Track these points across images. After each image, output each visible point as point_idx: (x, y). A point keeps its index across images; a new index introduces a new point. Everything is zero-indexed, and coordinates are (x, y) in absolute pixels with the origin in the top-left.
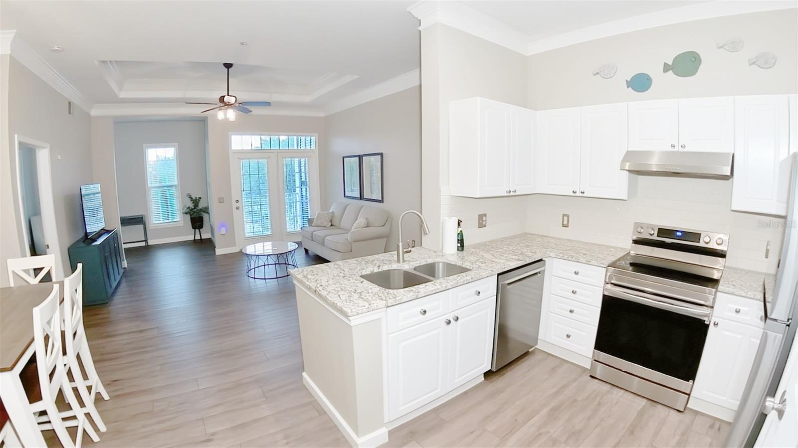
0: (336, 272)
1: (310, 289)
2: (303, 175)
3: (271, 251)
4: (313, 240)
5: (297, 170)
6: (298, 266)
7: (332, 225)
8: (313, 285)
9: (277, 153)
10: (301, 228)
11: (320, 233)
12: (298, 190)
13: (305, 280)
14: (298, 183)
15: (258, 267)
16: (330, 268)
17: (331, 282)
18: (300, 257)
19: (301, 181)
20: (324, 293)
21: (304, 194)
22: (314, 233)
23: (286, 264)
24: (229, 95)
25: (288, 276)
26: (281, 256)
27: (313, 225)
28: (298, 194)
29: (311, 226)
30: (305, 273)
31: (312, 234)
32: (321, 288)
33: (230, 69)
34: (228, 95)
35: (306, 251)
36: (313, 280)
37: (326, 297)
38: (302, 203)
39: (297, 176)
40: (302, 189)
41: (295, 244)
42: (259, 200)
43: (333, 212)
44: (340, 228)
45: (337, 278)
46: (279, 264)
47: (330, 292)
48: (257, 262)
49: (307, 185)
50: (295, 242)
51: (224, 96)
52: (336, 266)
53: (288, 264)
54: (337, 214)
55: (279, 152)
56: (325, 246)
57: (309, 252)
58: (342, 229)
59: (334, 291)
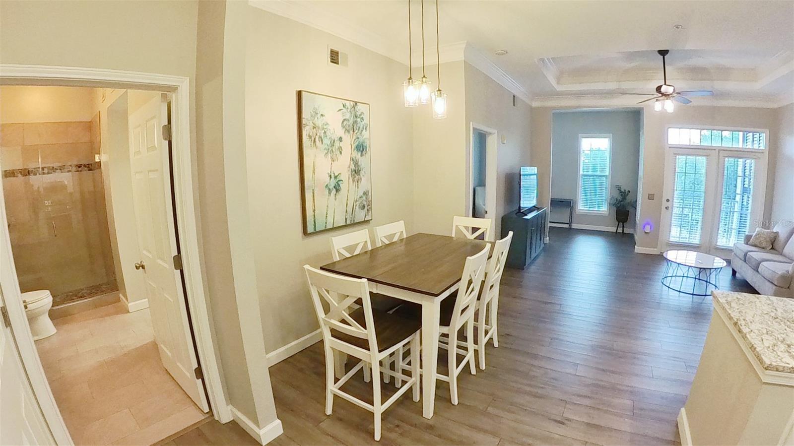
0: (766, 309)
1: (731, 318)
2: (747, 179)
3: (694, 262)
4: (745, 261)
5: (740, 173)
6: (720, 288)
7: (772, 248)
8: (735, 315)
9: (719, 151)
10: (734, 244)
11: (757, 255)
12: (738, 198)
13: (727, 307)
14: (739, 190)
15: (676, 276)
16: (760, 302)
17: (757, 319)
18: (725, 279)
19: (744, 187)
20: (745, 330)
21: (745, 203)
22: (749, 253)
23: (707, 282)
24: (667, 84)
25: (706, 295)
26: (704, 271)
27: (749, 243)
28: (737, 202)
29: (747, 244)
30: (729, 299)
31: (747, 253)
32: (743, 323)
33: (665, 57)
34: (665, 84)
35: (734, 272)
36: (736, 311)
37: (746, 334)
38: (741, 214)
39: (739, 180)
40: (743, 196)
41: (723, 261)
42: (692, 202)
43: (777, 233)
44: (781, 255)
45: (766, 317)
46: (699, 279)
47: (752, 331)
48: (676, 271)
49: (750, 193)
50: (724, 259)
51: (661, 86)
52: (769, 302)
53: (710, 283)
54: (782, 236)
55: (721, 150)
56: (758, 271)
57: (737, 275)
58: (785, 256)
59: (757, 332)
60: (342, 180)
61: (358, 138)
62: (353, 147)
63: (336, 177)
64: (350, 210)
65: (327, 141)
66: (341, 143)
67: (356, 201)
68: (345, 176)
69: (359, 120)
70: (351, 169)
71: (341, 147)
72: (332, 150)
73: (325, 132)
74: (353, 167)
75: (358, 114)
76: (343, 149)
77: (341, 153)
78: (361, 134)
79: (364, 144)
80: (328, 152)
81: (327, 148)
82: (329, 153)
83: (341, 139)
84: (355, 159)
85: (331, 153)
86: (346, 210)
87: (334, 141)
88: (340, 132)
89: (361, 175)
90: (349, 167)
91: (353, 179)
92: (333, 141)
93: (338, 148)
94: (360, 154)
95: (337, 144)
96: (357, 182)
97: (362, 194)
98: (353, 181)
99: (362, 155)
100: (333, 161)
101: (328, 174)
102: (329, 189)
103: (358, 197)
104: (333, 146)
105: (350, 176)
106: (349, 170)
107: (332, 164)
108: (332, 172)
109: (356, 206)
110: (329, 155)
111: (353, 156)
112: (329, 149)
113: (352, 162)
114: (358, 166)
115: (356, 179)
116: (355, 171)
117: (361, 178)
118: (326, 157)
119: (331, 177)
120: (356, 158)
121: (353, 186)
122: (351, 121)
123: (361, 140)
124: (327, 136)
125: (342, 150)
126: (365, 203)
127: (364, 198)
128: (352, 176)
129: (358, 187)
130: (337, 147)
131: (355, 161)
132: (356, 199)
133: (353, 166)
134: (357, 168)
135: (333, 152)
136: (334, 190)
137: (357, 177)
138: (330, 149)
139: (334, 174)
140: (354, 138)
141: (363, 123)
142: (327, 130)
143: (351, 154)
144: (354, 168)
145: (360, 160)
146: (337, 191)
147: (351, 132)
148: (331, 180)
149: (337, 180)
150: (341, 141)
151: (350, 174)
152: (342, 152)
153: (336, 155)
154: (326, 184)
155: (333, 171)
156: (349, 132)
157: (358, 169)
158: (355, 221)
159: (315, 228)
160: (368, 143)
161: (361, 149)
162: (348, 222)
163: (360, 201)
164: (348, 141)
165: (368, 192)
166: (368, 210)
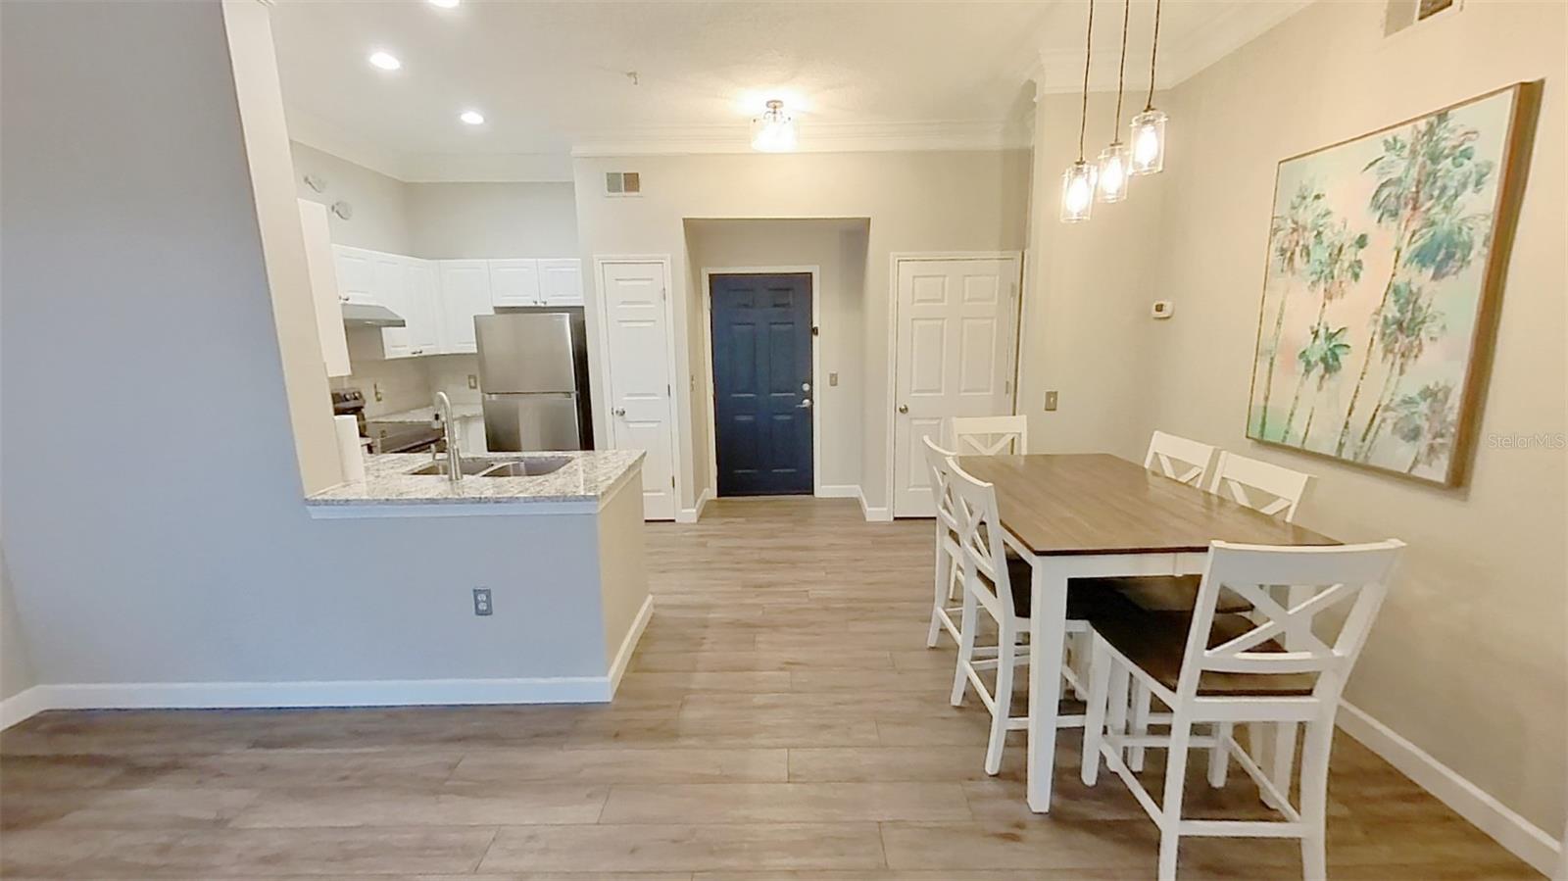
60: (1347, 346)
61: (1430, 225)
62: (1405, 255)
63: (1330, 337)
64: (1360, 421)
65: (1320, 254)
66: (1362, 251)
67: (1387, 408)
68: (1363, 335)
69: (1449, 163)
70: (1386, 318)
71: (1359, 262)
72: (1331, 272)
73: (1319, 235)
74: (1392, 311)
76: (1364, 266)
77: (1356, 276)
79: (1459, 238)
80: (1320, 278)
81: (1319, 270)
82: (1323, 279)
83: (1362, 242)
84: (1402, 287)
85: (1326, 282)
86: (1347, 423)
87: (1340, 250)
88: (1364, 220)
89: (1423, 334)
90: (1378, 313)
91: (1386, 346)
92: (1336, 252)
93: (1351, 266)
94: (1428, 273)
95: (1348, 257)
96: (1403, 355)
97: (1414, 393)
98: (1388, 350)
99: (1435, 277)
100: (1331, 298)
101: (1312, 328)
102: (1308, 363)
103: (1398, 399)
104: (1336, 262)
105: (1376, 338)
106: (1376, 321)
107: (1324, 305)
108: (1322, 324)
109: (1384, 420)
110: (1322, 285)
111: (1400, 280)
112: (1322, 272)
113: (1391, 298)
114: (1417, 309)
115: (1397, 345)
116: (1400, 324)
117: (1420, 343)
118: (1313, 291)
119: (1316, 337)
120: (1409, 283)
121: (1379, 366)
123: (1447, 228)
124: (1321, 243)
125: (1360, 268)
126: (1422, 422)
127: (1421, 406)
128: (1382, 339)
129: (1402, 372)
130: (1346, 265)
131: (1405, 293)
132: (1383, 404)
133: (1396, 309)
134: (1409, 315)
135: (1333, 278)
136: (1321, 366)
137: (1407, 341)
138: (1327, 271)
139: (1327, 329)
141: (1468, 166)
142: (1325, 228)
143: (1393, 275)
144: (1398, 315)
145: (1425, 292)
146: (1328, 369)
147: (1404, 215)
148: (1318, 342)
149: (1334, 343)
150: (1362, 247)
151: (1379, 329)
152: (1362, 274)
153: (1341, 282)
154: (1302, 350)
155: (1326, 323)
156: (1395, 214)
157: (1412, 320)
158: (1372, 462)
159: (1262, 433)
160: (1482, 231)
161: (1440, 255)
162: (1347, 455)
163: (1403, 412)
164: (1389, 240)
165: (1447, 392)
166: (1432, 449)
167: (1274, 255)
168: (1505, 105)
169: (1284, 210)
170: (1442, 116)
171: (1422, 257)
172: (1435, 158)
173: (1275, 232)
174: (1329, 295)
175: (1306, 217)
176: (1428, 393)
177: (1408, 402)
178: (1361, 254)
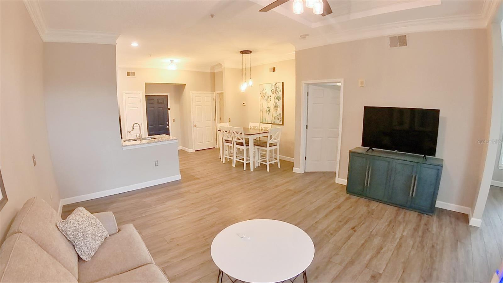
61: (277, 95)
62: (275, 98)
63: (269, 108)
64: (273, 119)
65: (266, 97)
68: (272, 108)
69: (277, 88)
73: (266, 95)
75: (277, 87)
78: (278, 93)
79: (280, 97)
83: (271, 96)
87: (268, 97)
88: (271, 94)
90: (273, 105)
94: (278, 100)
95: (270, 98)
97: (278, 114)
98: (275, 109)
99: (278, 101)
101: (267, 107)
107: (268, 104)
109: (276, 118)
110: (267, 101)
111: (275, 101)
113: (275, 103)
117: (278, 108)
121: (274, 111)
122: (275, 90)
123: (278, 96)
126: (279, 117)
127: (279, 116)
129: (276, 112)
132: (275, 116)
134: (276, 105)
136: (268, 112)
137: (276, 108)
138: (267, 99)
140: (276, 95)
141: (279, 89)
145: (277, 103)
147: (275, 93)
151: (274, 107)
152: (271, 100)
154: (266, 110)
156: (274, 93)
158: (275, 123)
159: (262, 121)
160: (281, 96)
161: (278, 98)
162: (273, 123)
163: (277, 116)
164: (273, 96)
165: (281, 114)
166: (280, 120)
167: (261, 97)
168: (282, 83)
169: (261, 91)
170: (276, 83)
171: (277, 99)
172: (276, 88)
173: (260, 94)
174: (268, 102)
175: (264, 92)
176: (279, 114)
177: (278, 115)
178: (271, 98)
